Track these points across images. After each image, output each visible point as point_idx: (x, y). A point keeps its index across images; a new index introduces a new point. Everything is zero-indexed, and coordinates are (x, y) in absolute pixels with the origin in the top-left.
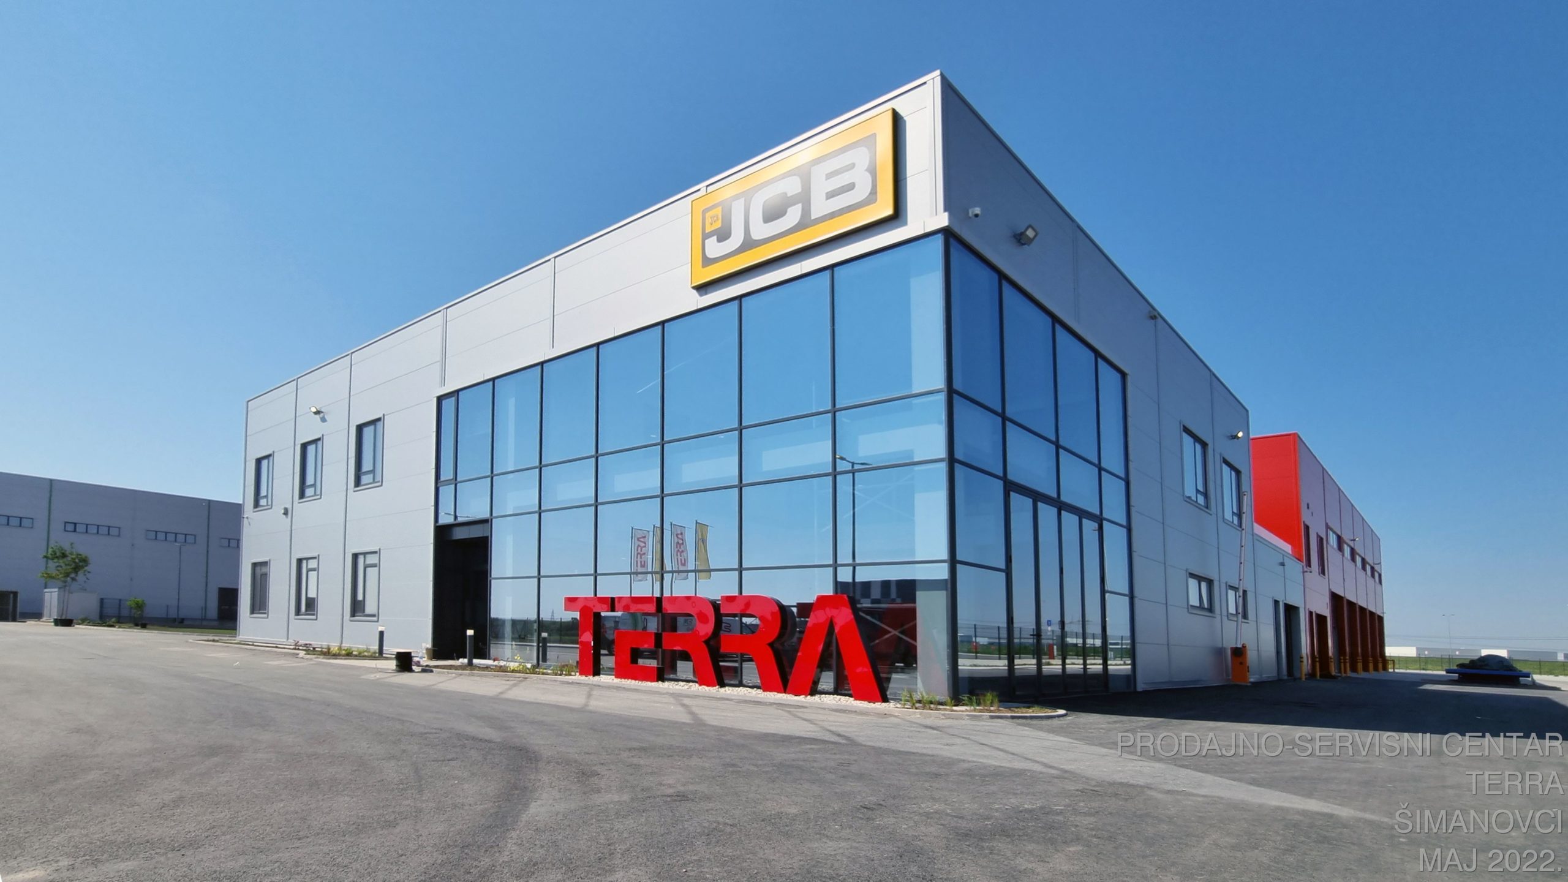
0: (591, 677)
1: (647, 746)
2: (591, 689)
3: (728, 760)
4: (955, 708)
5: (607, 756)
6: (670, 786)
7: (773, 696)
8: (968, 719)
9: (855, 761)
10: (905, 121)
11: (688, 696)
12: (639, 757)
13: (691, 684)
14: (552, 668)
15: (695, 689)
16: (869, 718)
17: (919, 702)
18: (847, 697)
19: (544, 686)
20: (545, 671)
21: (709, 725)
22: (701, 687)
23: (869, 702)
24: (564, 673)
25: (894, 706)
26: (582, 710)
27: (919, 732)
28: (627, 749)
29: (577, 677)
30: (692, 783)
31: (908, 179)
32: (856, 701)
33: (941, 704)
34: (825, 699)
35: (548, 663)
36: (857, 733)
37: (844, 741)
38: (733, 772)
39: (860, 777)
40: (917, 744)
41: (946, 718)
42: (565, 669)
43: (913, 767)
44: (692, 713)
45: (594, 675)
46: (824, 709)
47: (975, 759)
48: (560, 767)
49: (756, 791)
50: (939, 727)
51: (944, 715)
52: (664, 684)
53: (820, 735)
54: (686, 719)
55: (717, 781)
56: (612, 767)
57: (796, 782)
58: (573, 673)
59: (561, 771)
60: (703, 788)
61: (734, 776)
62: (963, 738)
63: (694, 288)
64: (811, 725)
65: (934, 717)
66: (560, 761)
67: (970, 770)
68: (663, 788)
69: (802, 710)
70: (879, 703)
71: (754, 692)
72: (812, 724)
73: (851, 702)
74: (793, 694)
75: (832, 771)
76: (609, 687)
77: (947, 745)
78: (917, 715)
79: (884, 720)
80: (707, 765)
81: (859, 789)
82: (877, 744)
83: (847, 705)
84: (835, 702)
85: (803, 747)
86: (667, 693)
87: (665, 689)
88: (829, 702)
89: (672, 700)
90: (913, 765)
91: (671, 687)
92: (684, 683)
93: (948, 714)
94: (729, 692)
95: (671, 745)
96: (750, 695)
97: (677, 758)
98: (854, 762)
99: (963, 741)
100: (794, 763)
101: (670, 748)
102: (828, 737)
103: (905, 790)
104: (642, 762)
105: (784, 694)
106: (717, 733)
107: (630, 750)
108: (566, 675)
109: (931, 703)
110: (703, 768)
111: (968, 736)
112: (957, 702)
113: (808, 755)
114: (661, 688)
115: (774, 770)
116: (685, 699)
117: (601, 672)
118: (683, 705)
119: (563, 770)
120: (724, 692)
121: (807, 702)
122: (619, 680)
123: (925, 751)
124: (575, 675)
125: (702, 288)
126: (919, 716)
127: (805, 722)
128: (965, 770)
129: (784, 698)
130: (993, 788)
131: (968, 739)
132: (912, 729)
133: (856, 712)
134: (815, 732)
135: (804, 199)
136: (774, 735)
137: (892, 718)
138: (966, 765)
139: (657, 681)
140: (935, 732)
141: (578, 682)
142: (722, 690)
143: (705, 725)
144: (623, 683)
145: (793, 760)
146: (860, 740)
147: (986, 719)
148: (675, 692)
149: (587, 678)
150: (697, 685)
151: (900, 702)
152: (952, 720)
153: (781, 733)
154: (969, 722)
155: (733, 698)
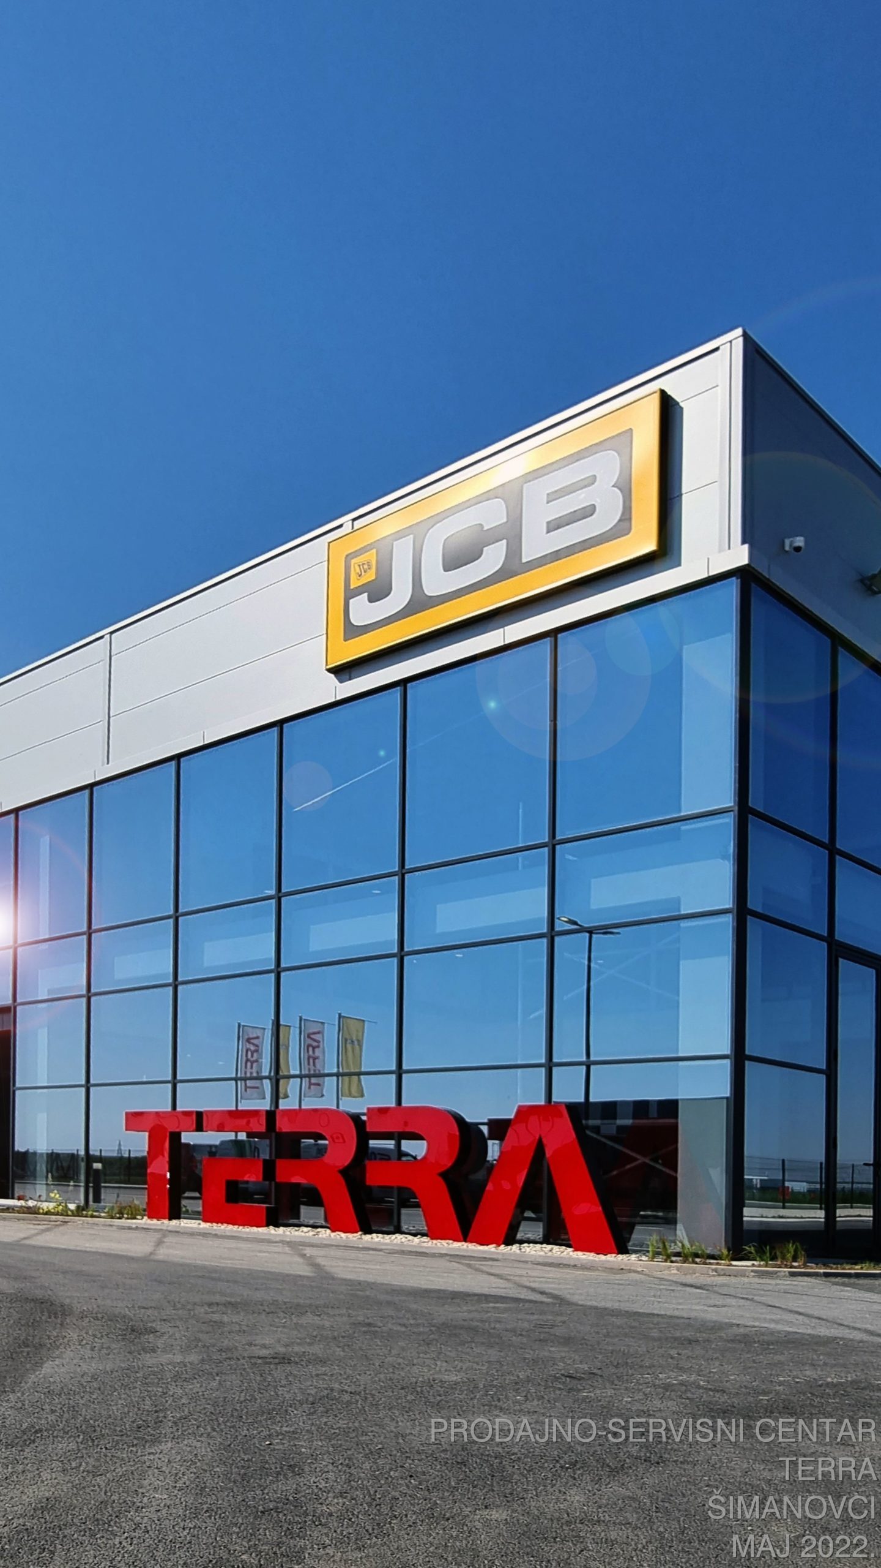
0: (166, 1221)
1: (239, 1300)
2: (164, 1236)
3: (361, 1318)
4: (734, 1263)
5: (173, 1311)
6: (264, 1346)
7: (446, 1245)
8: (754, 1276)
9: (564, 1322)
10: (682, 408)
11: (312, 1245)
12: (223, 1313)
13: (319, 1230)
14: (106, 1210)
15: (324, 1236)
16: (597, 1273)
17: (678, 1254)
18: (564, 1247)
19: (92, 1232)
20: (95, 1214)
21: (338, 1279)
22: (333, 1234)
23: (598, 1254)
24: (126, 1216)
25: (637, 1259)
26: (145, 1259)
27: (673, 1290)
28: (206, 1303)
29: (145, 1221)
30: (298, 1344)
31: (684, 497)
32: (576, 1253)
33: (713, 1257)
34: (528, 1250)
35: (102, 1204)
36: (571, 1291)
37: (549, 1300)
38: (365, 1332)
39: (567, 1341)
40: (666, 1305)
41: (719, 1275)
42: (126, 1212)
43: (655, 1330)
44: (317, 1266)
45: (170, 1219)
46: (526, 1262)
47: (757, 1324)
48: (97, 1322)
49: (399, 1354)
50: (705, 1285)
51: (715, 1270)
52: (277, 1229)
53: (513, 1292)
54: (305, 1271)
55: (340, 1342)
56: (178, 1323)
57: (464, 1345)
58: (139, 1217)
59: (101, 1327)
60: (317, 1349)
61: (367, 1337)
62: (743, 1298)
63: (329, 670)
64: (501, 1281)
65: (699, 1272)
66: (99, 1316)
67: (745, 1335)
68: (253, 1348)
69: (490, 1263)
70: (614, 1255)
71: (416, 1240)
72: (501, 1279)
73: (568, 1254)
74: (478, 1243)
75: (524, 1333)
76: (192, 1234)
77: (714, 1306)
78: (673, 1270)
79: (618, 1277)
80: (327, 1324)
81: (563, 1354)
82: (602, 1304)
83: (561, 1257)
84: (542, 1253)
85: (484, 1305)
86: (282, 1242)
87: (280, 1235)
88: (533, 1253)
89: (287, 1249)
90: (655, 1328)
91: (288, 1233)
92: (309, 1229)
93: (723, 1269)
94: (377, 1240)
95: (277, 1301)
96: (410, 1243)
97: (282, 1315)
98: (561, 1324)
99: (742, 1302)
100: (465, 1323)
101: (275, 1302)
102: (524, 1294)
103: (636, 1357)
104: (226, 1319)
105: (463, 1243)
106: (349, 1288)
107: (210, 1305)
108: (127, 1218)
109: (696, 1255)
110: (323, 1327)
111: (750, 1297)
112: (737, 1254)
113: (489, 1314)
114: (274, 1235)
115: (431, 1330)
116: (308, 1248)
117: (182, 1216)
118: (303, 1256)
119: (103, 1326)
120: (370, 1240)
121: (498, 1253)
122: (209, 1224)
123: (677, 1313)
124: (142, 1219)
125: (343, 671)
126: (675, 1272)
127: (492, 1277)
128: (737, 1335)
129: (462, 1247)
130: (782, 1358)
131: (752, 1300)
132: (662, 1287)
133: (575, 1266)
134: (505, 1288)
135: (512, 534)
136: (439, 1291)
137: (633, 1274)
138: (742, 1330)
139: (267, 1225)
140: (698, 1291)
141: (145, 1227)
142: (368, 1237)
143: (333, 1278)
144: (215, 1228)
145: (464, 1320)
146: (576, 1299)
147: (785, 1276)
148: (293, 1240)
149: (159, 1222)
150: (328, 1231)
151: (647, 1254)
152: (728, 1278)
153: (450, 1289)
154: (757, 1280)
155: (383, 1247)
